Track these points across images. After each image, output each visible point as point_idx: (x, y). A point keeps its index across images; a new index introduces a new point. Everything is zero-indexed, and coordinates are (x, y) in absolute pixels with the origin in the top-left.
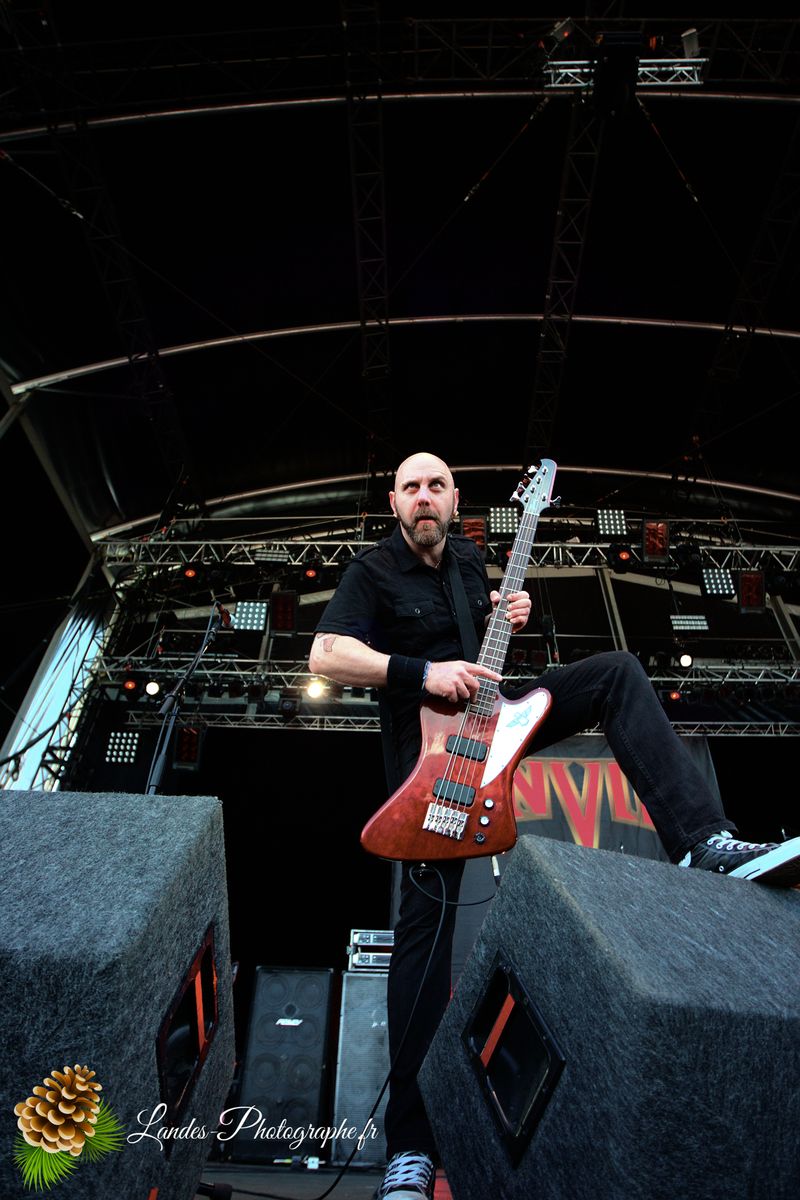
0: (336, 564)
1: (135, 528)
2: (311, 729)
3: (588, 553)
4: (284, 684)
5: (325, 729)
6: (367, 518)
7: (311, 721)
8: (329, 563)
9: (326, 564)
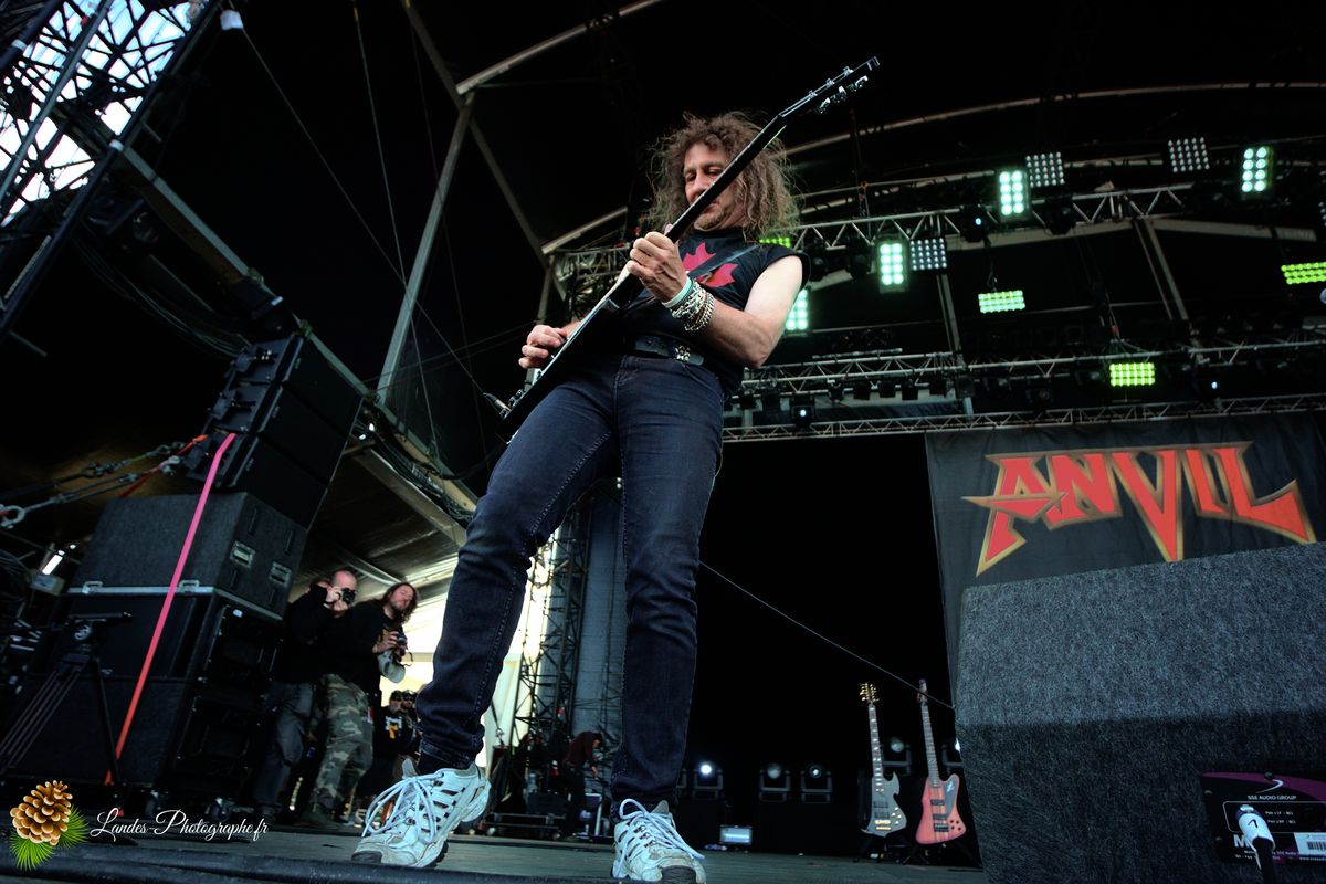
0: (844, 247)
1: (584, 235)
2: (824, 436)
3: (1156, 199)
4: (792, 390)
5: (841, 435)
6: (868, 188)
7: (824, 428)
8: (833, 248)
9: (829, 248)
